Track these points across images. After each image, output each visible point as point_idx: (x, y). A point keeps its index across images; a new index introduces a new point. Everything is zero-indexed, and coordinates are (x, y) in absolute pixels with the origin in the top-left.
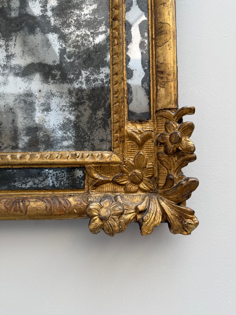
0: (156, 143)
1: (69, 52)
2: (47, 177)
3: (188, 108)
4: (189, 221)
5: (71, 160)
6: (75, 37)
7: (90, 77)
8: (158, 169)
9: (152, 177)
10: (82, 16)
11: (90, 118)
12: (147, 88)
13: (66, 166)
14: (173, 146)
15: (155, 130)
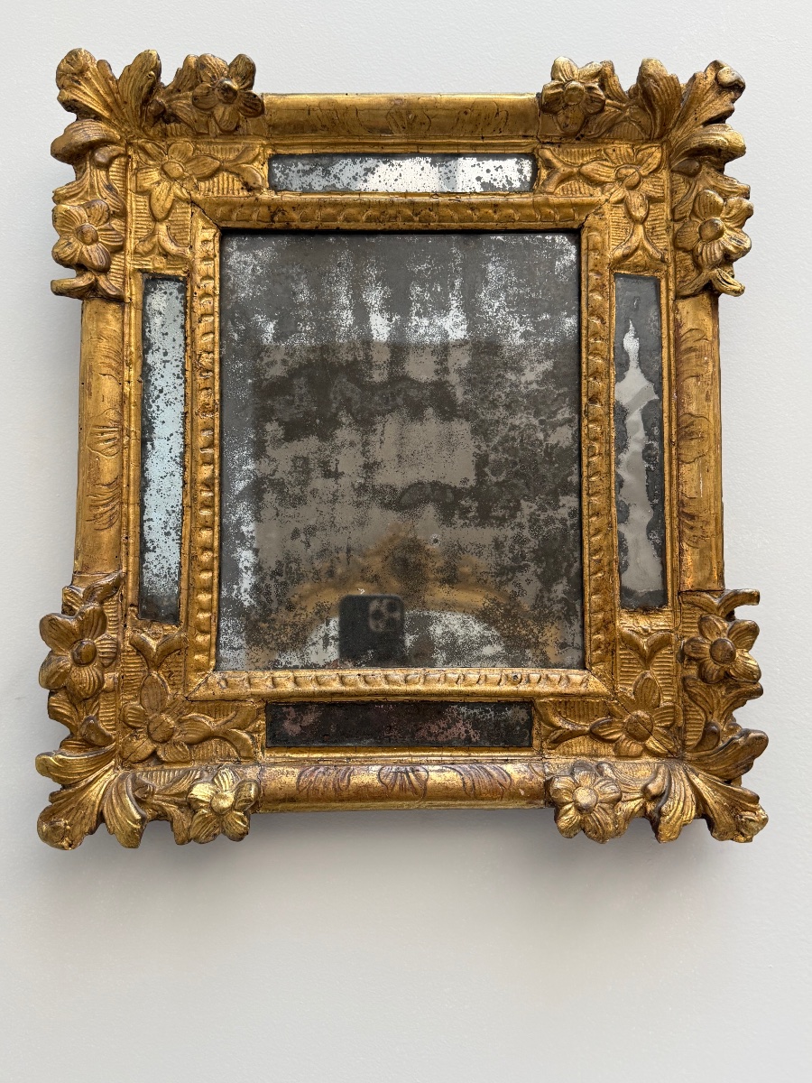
0: (679, 656)
1: (495, 461)
2: (455, 721)
3: (746, 593)
4: (748, 815)
5: (506, 688)
6: (507, 430)
7: (539, 515)
8: (685, 710)
9: (671, 725)
10: (522, 386)
11: (539, 598)
12: (658, 541)
13: (495, 700)
14: (718, 667)
15: (677, 629)
